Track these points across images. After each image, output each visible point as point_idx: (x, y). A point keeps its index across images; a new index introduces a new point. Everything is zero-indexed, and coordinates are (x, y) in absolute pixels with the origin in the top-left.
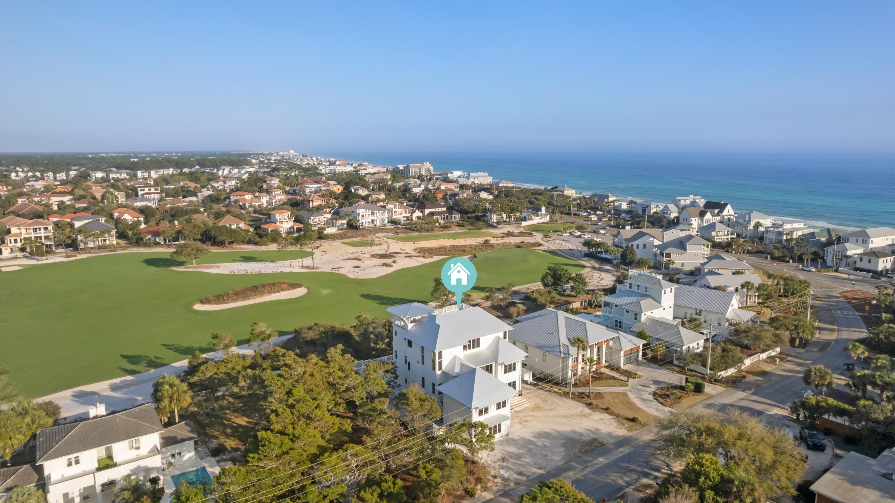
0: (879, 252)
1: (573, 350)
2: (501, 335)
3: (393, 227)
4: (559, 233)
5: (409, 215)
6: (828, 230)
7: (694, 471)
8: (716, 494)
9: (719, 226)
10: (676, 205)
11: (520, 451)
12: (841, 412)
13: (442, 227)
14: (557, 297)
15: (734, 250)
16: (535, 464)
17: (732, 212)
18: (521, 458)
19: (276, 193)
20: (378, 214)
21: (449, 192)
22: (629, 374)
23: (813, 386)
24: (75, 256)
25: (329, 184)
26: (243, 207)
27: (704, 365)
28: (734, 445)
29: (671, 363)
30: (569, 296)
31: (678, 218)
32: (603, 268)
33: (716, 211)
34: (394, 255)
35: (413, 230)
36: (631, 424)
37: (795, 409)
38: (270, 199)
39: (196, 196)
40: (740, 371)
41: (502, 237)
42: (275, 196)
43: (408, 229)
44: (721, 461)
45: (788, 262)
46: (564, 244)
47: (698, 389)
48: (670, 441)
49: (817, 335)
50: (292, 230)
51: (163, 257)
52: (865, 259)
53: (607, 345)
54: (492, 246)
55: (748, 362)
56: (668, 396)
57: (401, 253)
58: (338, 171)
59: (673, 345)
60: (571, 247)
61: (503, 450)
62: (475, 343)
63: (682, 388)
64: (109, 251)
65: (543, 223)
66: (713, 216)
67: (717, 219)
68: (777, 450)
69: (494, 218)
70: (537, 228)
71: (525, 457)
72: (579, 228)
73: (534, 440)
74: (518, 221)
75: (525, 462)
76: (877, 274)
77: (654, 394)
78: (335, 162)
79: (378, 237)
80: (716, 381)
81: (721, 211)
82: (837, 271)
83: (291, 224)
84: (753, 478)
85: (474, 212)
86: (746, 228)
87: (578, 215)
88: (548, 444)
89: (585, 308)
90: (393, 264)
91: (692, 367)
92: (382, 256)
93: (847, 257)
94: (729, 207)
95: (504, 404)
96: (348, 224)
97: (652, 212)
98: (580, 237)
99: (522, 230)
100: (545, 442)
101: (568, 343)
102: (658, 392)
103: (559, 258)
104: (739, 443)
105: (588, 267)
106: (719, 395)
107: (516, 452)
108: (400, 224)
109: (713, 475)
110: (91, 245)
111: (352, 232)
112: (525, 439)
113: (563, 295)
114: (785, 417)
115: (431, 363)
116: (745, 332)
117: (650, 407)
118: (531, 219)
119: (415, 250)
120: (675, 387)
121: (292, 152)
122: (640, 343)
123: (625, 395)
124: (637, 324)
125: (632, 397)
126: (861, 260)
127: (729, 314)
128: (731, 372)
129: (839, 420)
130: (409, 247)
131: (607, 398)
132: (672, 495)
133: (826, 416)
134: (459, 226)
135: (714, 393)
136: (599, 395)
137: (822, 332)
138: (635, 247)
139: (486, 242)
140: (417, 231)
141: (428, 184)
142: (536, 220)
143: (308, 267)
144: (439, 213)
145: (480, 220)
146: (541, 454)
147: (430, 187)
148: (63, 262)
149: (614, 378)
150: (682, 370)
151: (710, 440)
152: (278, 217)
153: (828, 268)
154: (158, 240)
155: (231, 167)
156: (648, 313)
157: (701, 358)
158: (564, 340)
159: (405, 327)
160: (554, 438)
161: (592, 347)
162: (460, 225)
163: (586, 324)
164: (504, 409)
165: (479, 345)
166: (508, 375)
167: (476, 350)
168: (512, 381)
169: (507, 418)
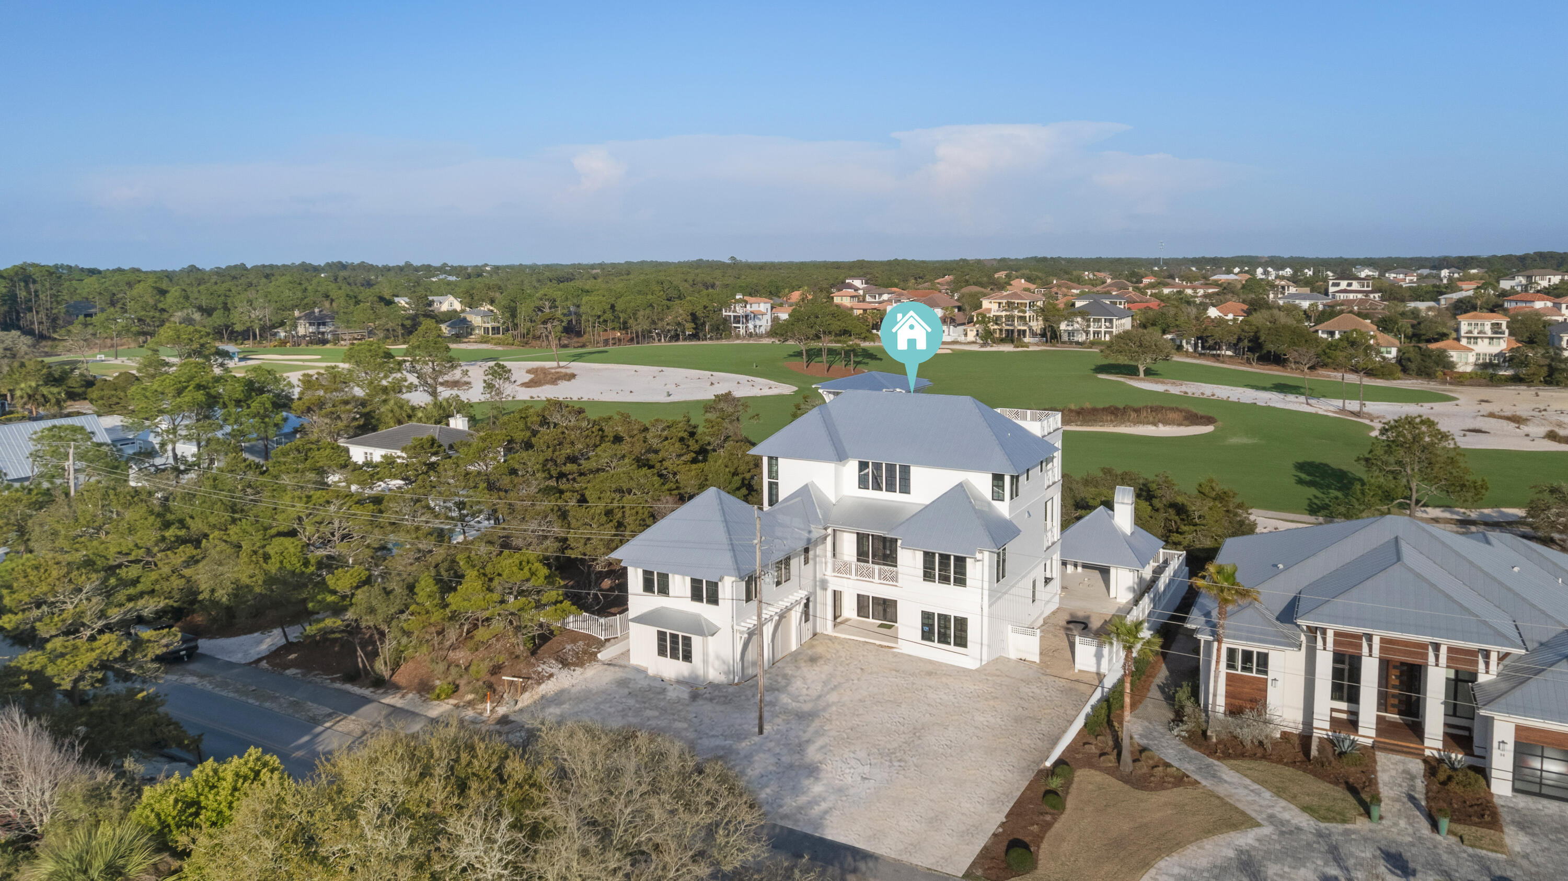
50: (1499, 360)
83: (1500, 345)
110: (1080, 338)
143: (1355, 413)
163: (1397, 566)
164: (712, 607)
165: (905, 489)
166: (936, 588)
167: (896, 497)
168: (953, 613)
169: (708, 631)
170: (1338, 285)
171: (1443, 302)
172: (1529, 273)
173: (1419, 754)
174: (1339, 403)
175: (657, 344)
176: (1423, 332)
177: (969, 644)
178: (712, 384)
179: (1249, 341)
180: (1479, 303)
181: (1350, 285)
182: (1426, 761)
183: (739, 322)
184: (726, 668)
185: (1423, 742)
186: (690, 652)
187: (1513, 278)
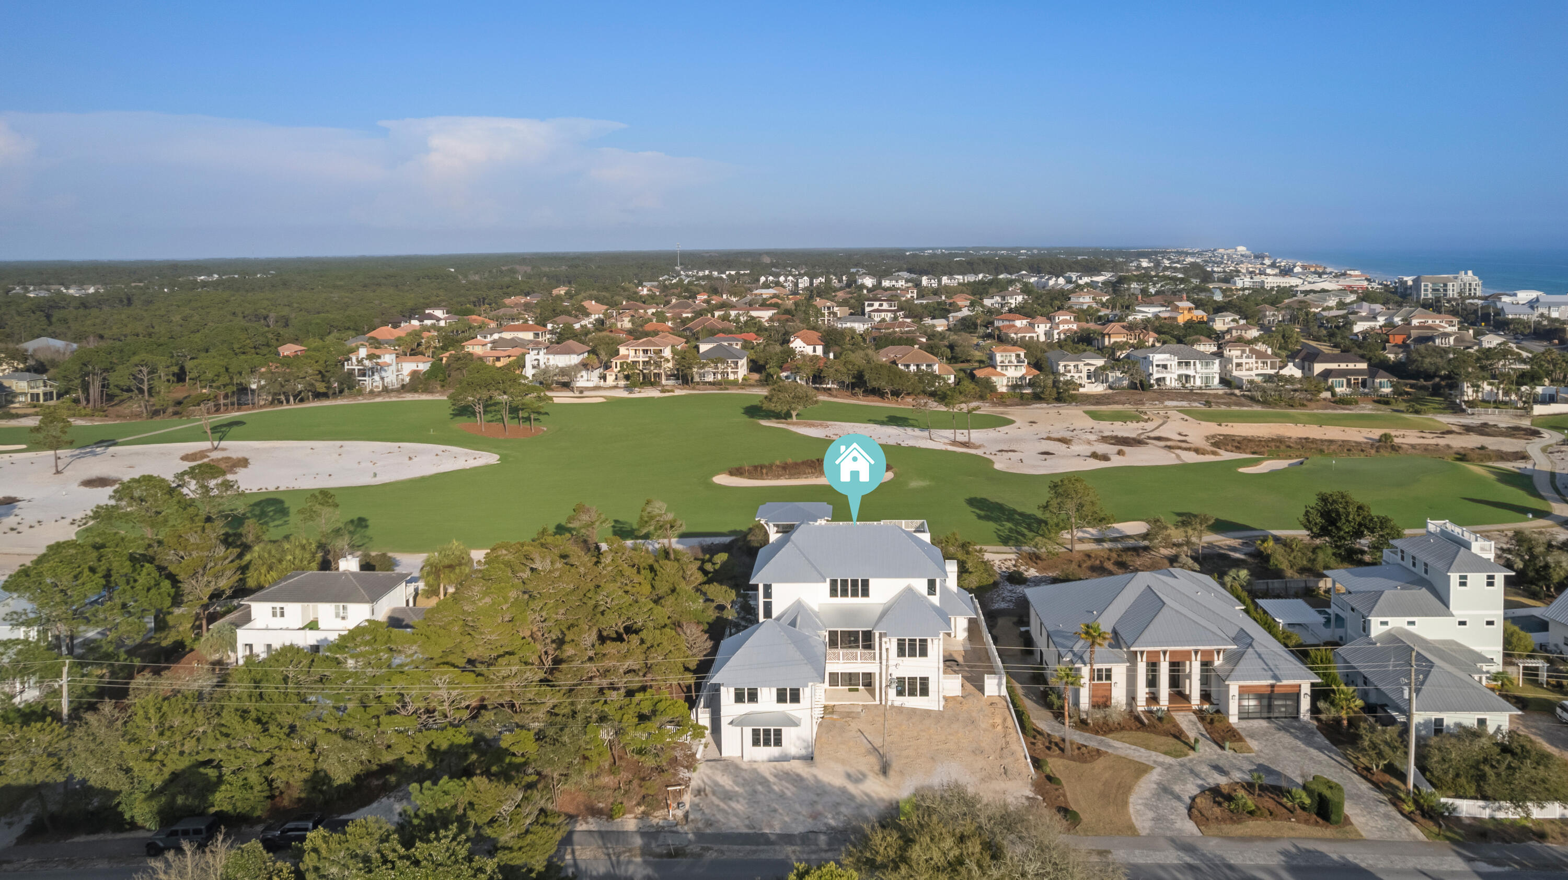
2: (921, 584)
3: (1221, 392)
5: (1269, 371)
11: (737, 789)
16: (749, 817)
18: (730, 799)
19: (1061, 318)
20: (1198, 365)
21: (1415, 333)
22: (1224, 739)
34: (1149, 441)
38: (1051, 328)
39: (946, 317)
41: (1448, 433)
42: (1058, 324)
50: (1023, 382)
56: (1226, 801)
57: (1168, 440)
58: (1267, 286)
61: (709, 778)
62: (857, 587)
71: (738, 801)
73: (772, 779)
75: (733, 809)
77: (1210, 790)
78: (1292, 270)
79: (1162, 407)
83: (1022, 371)
88: (789, 794)
90: (1115, 457)
92: (1120, 441)
99: (1517, 422)
100: (787, 788)
102: (1227, 788)
107: (728, 787)
108: (1241, 388)
110: (710, 378)
112: (758, 773)
125: (1152, 778)
130: (1202, 431)
131: (1098, 764)
136: (1088, 755)
140: (1268, 403)
141: (1394, 315)
143: (963, 444)
146: (769, 806)
147: (1397, 320)
149: (1178, 736)
152: (999, 358)
160: (807, 788)
163: (1165, 607)
164: (795, 705)
165: (865, 593)
166: (907, 660)
167: (860, 600)
168: (918, 675)
169: (794, 723)
170: (872, 305)
171: (951, 319)
172: (1002, 293)
173: (1190, 710)
174: (948, 433)
175: (286, 407)
176: (960, 355)
177: (930, 693)
178: (410, 458)
179: (853, 378)
180: (979, 322)
181: (881, 305)
182: (1195, 712)
183: (364, 375)
184: (805, 744)
185: (1190, 703)
186: (780, 739)
187: (992, 297)
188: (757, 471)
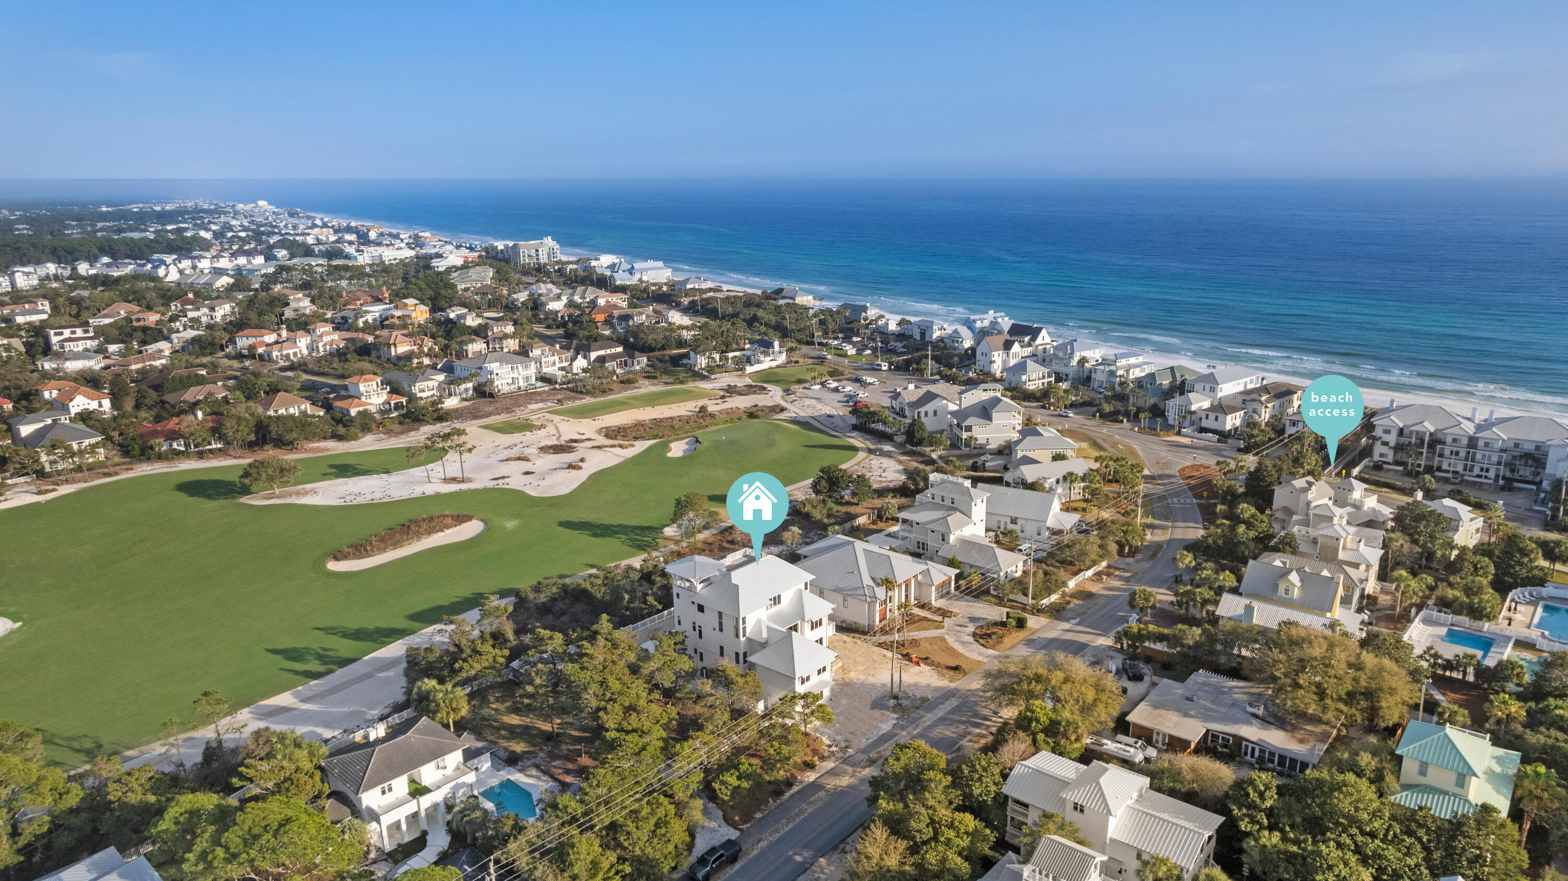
0: (1227, 406)
1: (881, 592)
2: (802, 587)
3: (547, 389)
4: (807, 385)
5: (565, 364)
6: (1172, 369)
7: (1026, 718)
8: (1047, 736)
9: (1030, 364)
10: (970, 328)
12: (1161, 638)
13: (622, 382)
14: (836, 508)
15: (1053, 404)
17: (1048, 339)
19: (320, 329)
20: (520, 368)
21: (616, 313)
22: (944, 613)
23: (1137, 610)
24: (54, 490)
25: (406, 305)
26: (266, 357)
27: (1026, 595)
28: (1061, 689)
29: (987, 592)
30: (848, 503)
31: (973, 349)
32: (881, 450)
33: (1027, 339)
34: (575, 444)
35: (581, 392)
36: (952, 673)
37: (1118, 639)
38: (312, 341)
39: (167, 338)
40: (1064, 595)
41: (723, 397)
43: (572, 390)
44: (1049, 704)
45: (1122, 422)
46: (819, 406)
47: (1021, 624)
48: (1003, 690)
49: (1149, 537)
50: (387, 406)
51: (206, 477)
52: (1212, 416)
53: (916, 581)
54: (712, 416)
55: (1072, 584)
56: (989, 636)
57: (582, 441)
59: (988, 571)
60: (828, 410)
62: (777, 600)
63: (1003, 624)
64: (106, 475)
65: (778, 367)
66: (1022, 347)
67: (1028, 351)
68: (1099, 688)
69: (702, 362)
70: (769, 377)
72: (834, 374)
74: (740, 365)
76: (1224, 436)
77: (974, 635)
79: (533, 411)
80: (1038, 611)
81: (1034, 339)
82: (1179, 433)
84: (1077, 718)
85: (663, 348)
86: (1067, 365)
87: (826, 345)
89: (874, 523)
90: (581, 464)
91: (1012, 597)
92: (558, 449)
93: (1192, 413)
94: (1044, 333)
95: (824, 669)
96: (475, 389)
97: (935, 336)
98: (836, 390)
99: (748, 381)
101: (872, 583)
102: (978, 631)
103: (817, 435)
104: (1065, 687)
105: (862, 449)
106: (1043, 628)
108: (556, 382)
109: (1043, 719)
111: (486, 405)
113: (841, 504)
114: (1110, 647)
115: (733, 631)
116: (1068, 546)
117: (971, 651)
118: (759, 362)
119: (599, 431)
120: (996, 624)
121: (262, 203)
122: (953, 572)
123: (942, 639)
124: (946, 546)
125: (951, 640)
126: (1207, 417)
127: (1051, 522)
128: (1054, 598)
129: (1159, 646)
130: (588, 428)
131: (924, 645)
132: (1010, 742)
133: (1147, 644)
134: (648, 377)
135: (1037, 626)
136: (915, 643)
137: (1156, 531)
138: (923, 415)
139: (703, 409)
140: (588, 393)
141: (573, 294)
142: (766, 363)
143: (453, 480)
144: (613, 357)
145: (679, 365)
147: (577, 299)
148: (38, 503)
149: (925, 619)
150: (1000, 601)
151: (1039, 687)
152: (362, 388)
153: (1168, 428)
154: (175, 445)
155: (175, 257)
156: (958, 533)
157: (1020, 584)
158: (867, 581)
159: (691, 589)
161: (900, 586)
162: (650, 377)
170: (61, 334)
171: (175, 341)
188: (359, 549)
